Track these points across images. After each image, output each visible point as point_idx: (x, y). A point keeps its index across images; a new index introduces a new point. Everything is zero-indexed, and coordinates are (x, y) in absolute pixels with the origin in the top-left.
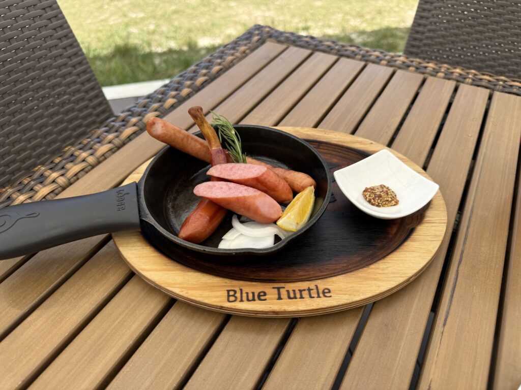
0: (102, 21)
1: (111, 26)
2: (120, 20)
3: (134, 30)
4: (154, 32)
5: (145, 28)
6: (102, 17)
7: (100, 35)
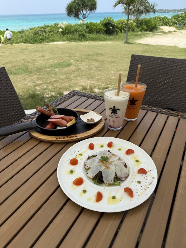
0: (25, 84)
1: (28, 86)
2: (32, 84)
3: (38, 88)
4: (46, 89)
5: (42, 87)
6: (25, 83)
7: (23, 90)
